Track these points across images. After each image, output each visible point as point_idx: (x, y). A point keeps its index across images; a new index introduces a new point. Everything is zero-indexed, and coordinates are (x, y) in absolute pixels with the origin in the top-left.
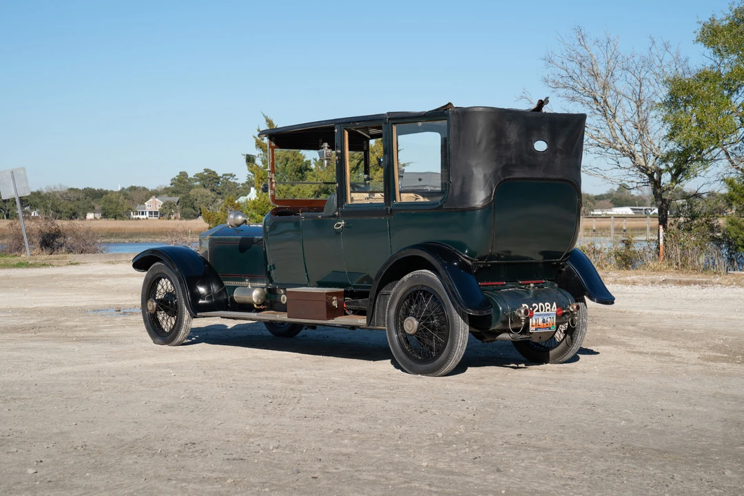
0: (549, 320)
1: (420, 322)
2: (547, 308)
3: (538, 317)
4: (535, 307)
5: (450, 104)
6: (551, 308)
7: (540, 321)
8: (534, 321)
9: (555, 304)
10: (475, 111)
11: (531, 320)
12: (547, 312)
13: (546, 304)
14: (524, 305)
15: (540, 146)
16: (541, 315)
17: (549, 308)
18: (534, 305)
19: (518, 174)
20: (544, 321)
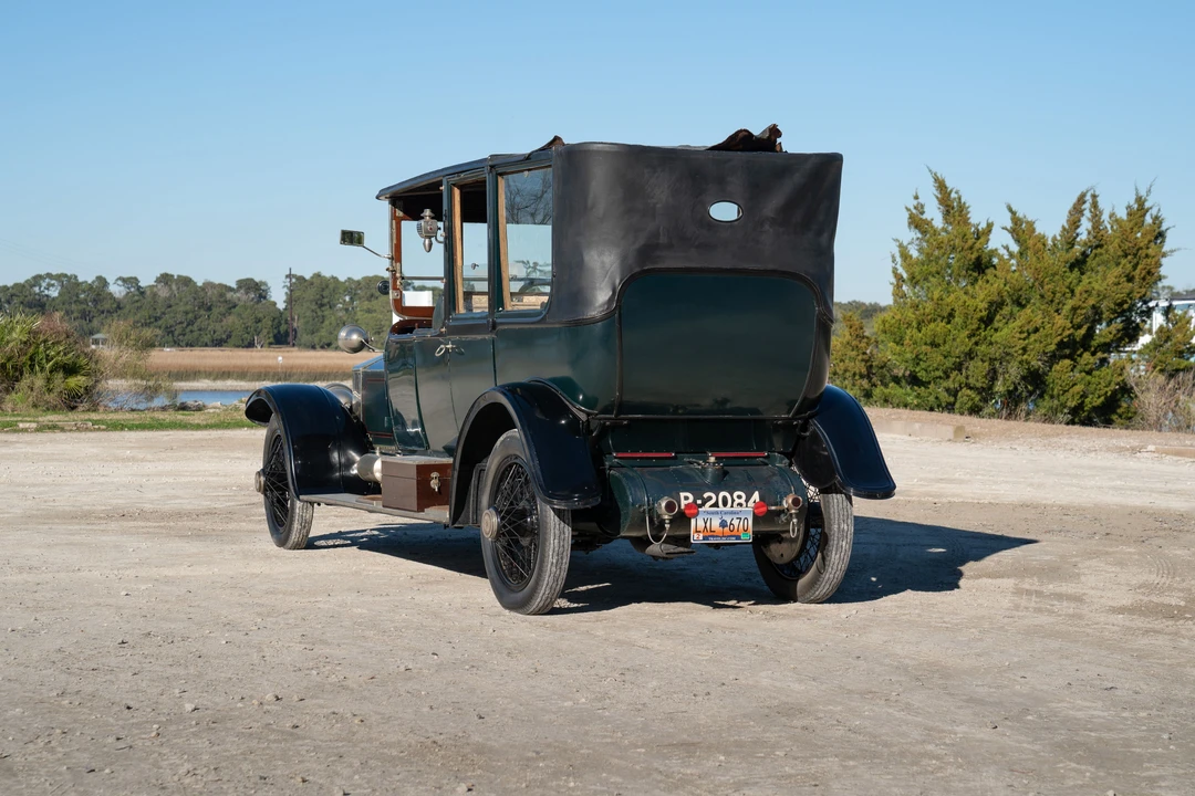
0: (736, 522)
1: (502, 519)
2: (737, 501)
3: (709, 517)
4: (710, 498)
5: (556, 139)
6: (747, 501)
7: (716, 523)
8: (701, 524)
9: (756, 496)
10: (593, 151)
11: (693, 521)
12: (736, 508)
13: (736, 494)
14: (682, 495)
15: (724, 211)
16: (717, 513)
17: (742, 501)
18: (706, 495)
19: (672, 261)
20: (723, 524)
